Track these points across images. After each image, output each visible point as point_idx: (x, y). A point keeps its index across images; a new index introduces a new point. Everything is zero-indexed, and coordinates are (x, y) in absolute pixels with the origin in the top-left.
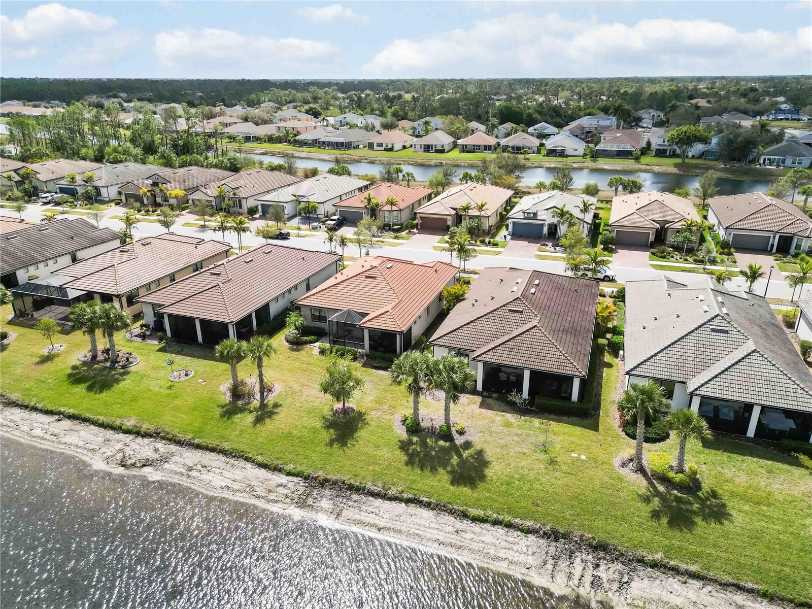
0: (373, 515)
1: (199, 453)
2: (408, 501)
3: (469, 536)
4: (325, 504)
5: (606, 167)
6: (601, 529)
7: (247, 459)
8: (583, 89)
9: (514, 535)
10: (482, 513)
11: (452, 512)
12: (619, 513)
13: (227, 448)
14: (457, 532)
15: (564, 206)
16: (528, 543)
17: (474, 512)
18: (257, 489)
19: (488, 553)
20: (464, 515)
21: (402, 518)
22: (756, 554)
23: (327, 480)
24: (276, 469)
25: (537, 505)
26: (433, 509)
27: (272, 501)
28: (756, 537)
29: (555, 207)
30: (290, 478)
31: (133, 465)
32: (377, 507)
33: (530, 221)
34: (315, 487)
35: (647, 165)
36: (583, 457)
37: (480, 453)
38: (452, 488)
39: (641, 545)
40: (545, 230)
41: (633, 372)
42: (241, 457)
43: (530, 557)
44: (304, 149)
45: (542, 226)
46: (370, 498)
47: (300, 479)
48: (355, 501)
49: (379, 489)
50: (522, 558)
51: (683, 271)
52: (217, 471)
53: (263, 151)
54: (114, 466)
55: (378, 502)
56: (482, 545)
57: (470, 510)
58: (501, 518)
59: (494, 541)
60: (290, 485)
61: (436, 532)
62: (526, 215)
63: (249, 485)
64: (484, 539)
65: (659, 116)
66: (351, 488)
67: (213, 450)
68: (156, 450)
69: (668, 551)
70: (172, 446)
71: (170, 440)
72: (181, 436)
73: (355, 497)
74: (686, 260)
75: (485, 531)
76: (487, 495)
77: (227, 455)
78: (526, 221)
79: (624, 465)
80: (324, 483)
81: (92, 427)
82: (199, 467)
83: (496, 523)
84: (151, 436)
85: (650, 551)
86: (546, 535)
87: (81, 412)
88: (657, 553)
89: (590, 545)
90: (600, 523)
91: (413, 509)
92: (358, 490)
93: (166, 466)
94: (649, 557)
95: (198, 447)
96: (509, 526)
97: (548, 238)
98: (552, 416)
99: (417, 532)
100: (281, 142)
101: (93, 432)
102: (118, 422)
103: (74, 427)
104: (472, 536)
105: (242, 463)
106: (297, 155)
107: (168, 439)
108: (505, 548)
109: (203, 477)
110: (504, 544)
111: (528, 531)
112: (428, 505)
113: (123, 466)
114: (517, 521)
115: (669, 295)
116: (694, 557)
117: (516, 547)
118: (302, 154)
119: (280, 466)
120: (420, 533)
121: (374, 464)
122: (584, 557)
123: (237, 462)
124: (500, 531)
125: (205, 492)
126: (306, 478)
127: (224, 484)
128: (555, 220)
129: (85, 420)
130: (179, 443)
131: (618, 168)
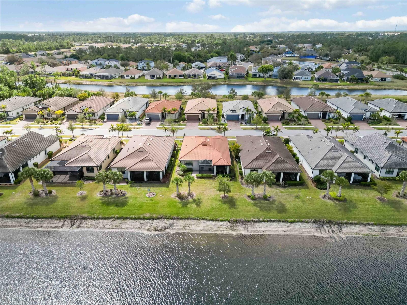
0: (259, 228)
1: (183, 221)
2: (267, 221)
3: (292, 227)
4: (240, 228)
5: (235, 83)
6: (328, 217)
7: (203, 219)
8: (199, 40)
9: (304, 224)
10: (292, 220)
11: (283, 222)
12: (330, 211)
13: (193, 217)
14: (287, 227)
15: (248, 107)
16: (310, 225)
17: (290, 220)
18: (214, 228)
19: (300, 231)
20: (287, 222)
21: (269, 227)
22: (369, 215)
23: (237, 220)
24: (216, 220)
25: (307, 214)
26: (276, 222)
27: (222, 231)
28: (367, 210)
29: (243, 108)
30: (223, 222)
31: (161, 230)
32: (258, 225)
33: (234, 114)
34: (234, 223)
35: (251, 82)
36: (311, 198)
37: (280, 202)
38: (279, 214)
39: (340, 219)
40: (240, 117)
41: (315, 168)
42: (201, 219)
43: (312, 229)
44: (87, 80)
45: (238, 115)
46: (254, 223)
47: (227, 222)
48: (250, 225)
49: (257, 219)
50: (310, 230)
51: (296, 129)
52: (195, 225)
53: (63, 81)
54: (153, 231)
55: (258, 224)
56: (297, 229)
57: (288, 220)
58: (299, 220)
59: (300, 227)
60: (225, 224)
61: (281, 228)
62: (232, 111)
63: (210, 228)
64: (297, 227)
65: (243, 56)
66: (247, 221)
67: (188, 219)
68: (166, 223)
69: (348, 219)
70: (170, 221)
71: (168, 219)
72: (172, 216)
73: (249, 224)
74: (295, 124)
75: (295, 225)
76: (291, 214)
77: (194, 219)
78: (232, 114)
79: (323, 198)
80: (236, 222)
81: (130, 220)
82: (187, 225)
83: (298, 222)
84: (159, 219)
85: (343, 220)
86: (313, 222)
87: (122, 216)
88: (345, 220)
89: (327, 222)
90: (326, 216)
91: (270, 223)
92: (249, 221)
93: (174, 228)
94: (344, 222)
95: (181, 219)
96: (302, 222)
97: (241, 120)
98: (293, 187)
99: (275, 230)
100: (70, 76)
101: (133, 222)
102: (142, 216)
103: (123, 222)
104: (293, 227)
105: (202, 221)
106: (84, 83)
107: (167, 218)
108: (304, 228)
109: (191, 228)
110: (303, 227)
111: (308, 222)
112: (274, 221)
113: (157, 231)
114: (304, 220)
115: (310, 140)
116: (355, 219)
117: (307, 227)
118: (87, 83)
119: (218, 219)
120: (277, 230)
121: (250, 212)
122: (326, 225)
123: (200, 221)
124: (300, 224)
125: (196, 233)
126: (229, 221)
127: (201, 229)
128: (244, 113)
129: (126, 218)
130: (173, 219)
131: (240, 84)
